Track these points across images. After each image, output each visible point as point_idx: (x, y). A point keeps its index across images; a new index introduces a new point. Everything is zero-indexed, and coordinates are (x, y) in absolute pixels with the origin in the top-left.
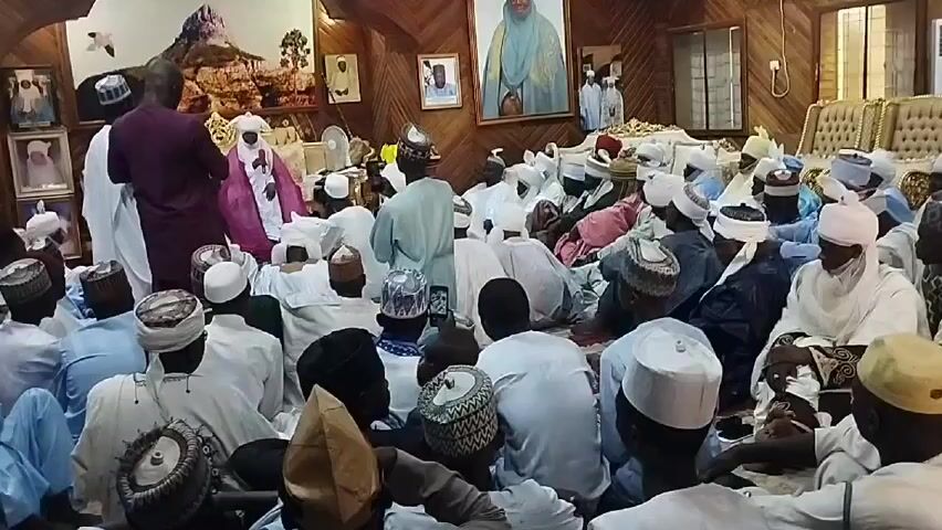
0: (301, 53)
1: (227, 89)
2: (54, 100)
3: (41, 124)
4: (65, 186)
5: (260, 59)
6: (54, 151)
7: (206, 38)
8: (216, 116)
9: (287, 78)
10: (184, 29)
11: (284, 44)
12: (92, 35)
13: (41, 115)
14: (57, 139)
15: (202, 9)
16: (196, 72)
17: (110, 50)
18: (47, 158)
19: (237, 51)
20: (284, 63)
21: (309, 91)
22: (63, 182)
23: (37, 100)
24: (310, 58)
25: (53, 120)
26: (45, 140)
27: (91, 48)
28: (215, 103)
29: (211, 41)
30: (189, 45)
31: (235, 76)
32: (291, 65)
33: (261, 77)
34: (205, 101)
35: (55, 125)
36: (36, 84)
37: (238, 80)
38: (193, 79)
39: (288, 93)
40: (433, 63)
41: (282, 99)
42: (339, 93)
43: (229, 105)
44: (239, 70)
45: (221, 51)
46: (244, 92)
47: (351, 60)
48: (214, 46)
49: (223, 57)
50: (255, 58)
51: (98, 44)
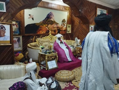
0: (65, 23)
1: (53, 29)
2: (19, 29)
3: (16, 34)
4: (20, 48)
5: (58, 24)
6: (19, 40)
7: (50, 19)
8: (50, 34)
9: (62, 28)
10: (47, 16)
11: (62, 22)
12: (30, 15)
13: (17, 32)
14: (20, 37)
15: (50, 13)
16: (48, 25)
17: (33, 19)
18: (17, 42)
19: (55, 22)
20: (62, 25)
21: (65, 31)
22: (20, 47)
23: (16, 28)
24: (66, 25)
25: (19, 33)
26: (17, 38)
27: (29, 18)
28: (50, 32)
29: (51, 19)
30: (47, 20)
31: (54, 27)
32: (63, 26)
33: (58, 27)
34: (49, 31)
35: (19, 35)
36: (16, 25)
37: (54, 28)
38: (47, 27)
39: (62, 31)
41: (61, 32)
42: (68, 31)
43: (52, 32)
44: (55, 26)
45: (52, 22)
46: (55, 30)
48: (51, 21)
49: (53, 23)
50: (58, 23)
51: (31, 17)
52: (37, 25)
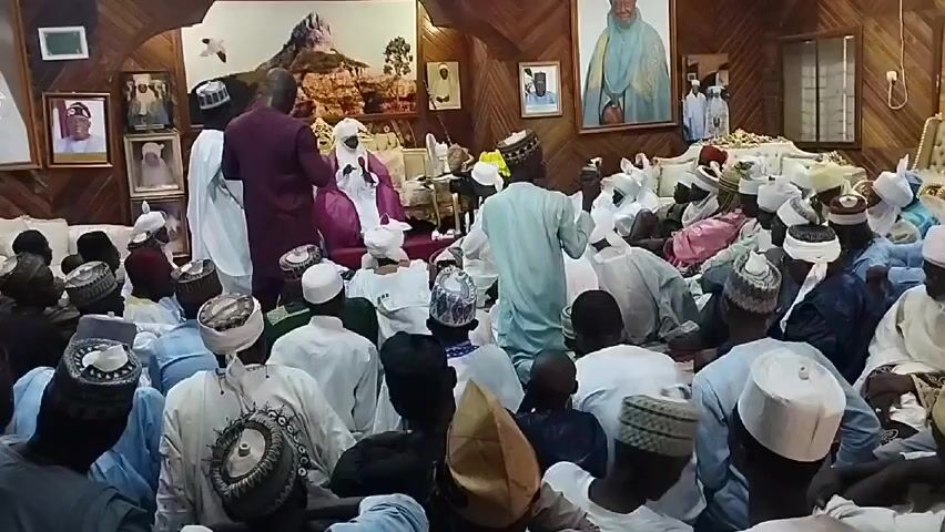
0: (404, 60)
1: (331, 95)
3: (155, 126)
4: (176, 187)
5: (364, 66)
6: (166, 153)
7: (313, 46)
8: (320, 121)
9: (390, 84)
10: (293, 36)
11: (388, 52)
12: (206, 41)
13: (156, 118)
14: (171, 141)
15: (310, 17)
16: (302, 78)
17: (223, 57)
18: (161, 160)
19: (341, 58)
20: (387, 70)
21: (410, 98)
22: (174, 182)
23: (153, 103)
24: (413, 66)
25: (168, 123)
26: (159, 142)
27: (204, 55)
28: (319, 108)
29: (318, 48)
30: (297, 51)
31: (339, 82)
32: (393, 72)
33: (364, 84)
34: (310, 106)
36: (152, 87)
37: (342, 86)
39: (390, 100)
40: (534, 70)
41: (385, 106)
42: (440, 100)
43: (332, 111)
44: (344, 76)
45: (327, 58)
46: (347, 98)
47: (452, 67)
48: (321, 53)
49: (328, 63)
50: (359, 64)
51: (211, 50)
52: (245, 84)
